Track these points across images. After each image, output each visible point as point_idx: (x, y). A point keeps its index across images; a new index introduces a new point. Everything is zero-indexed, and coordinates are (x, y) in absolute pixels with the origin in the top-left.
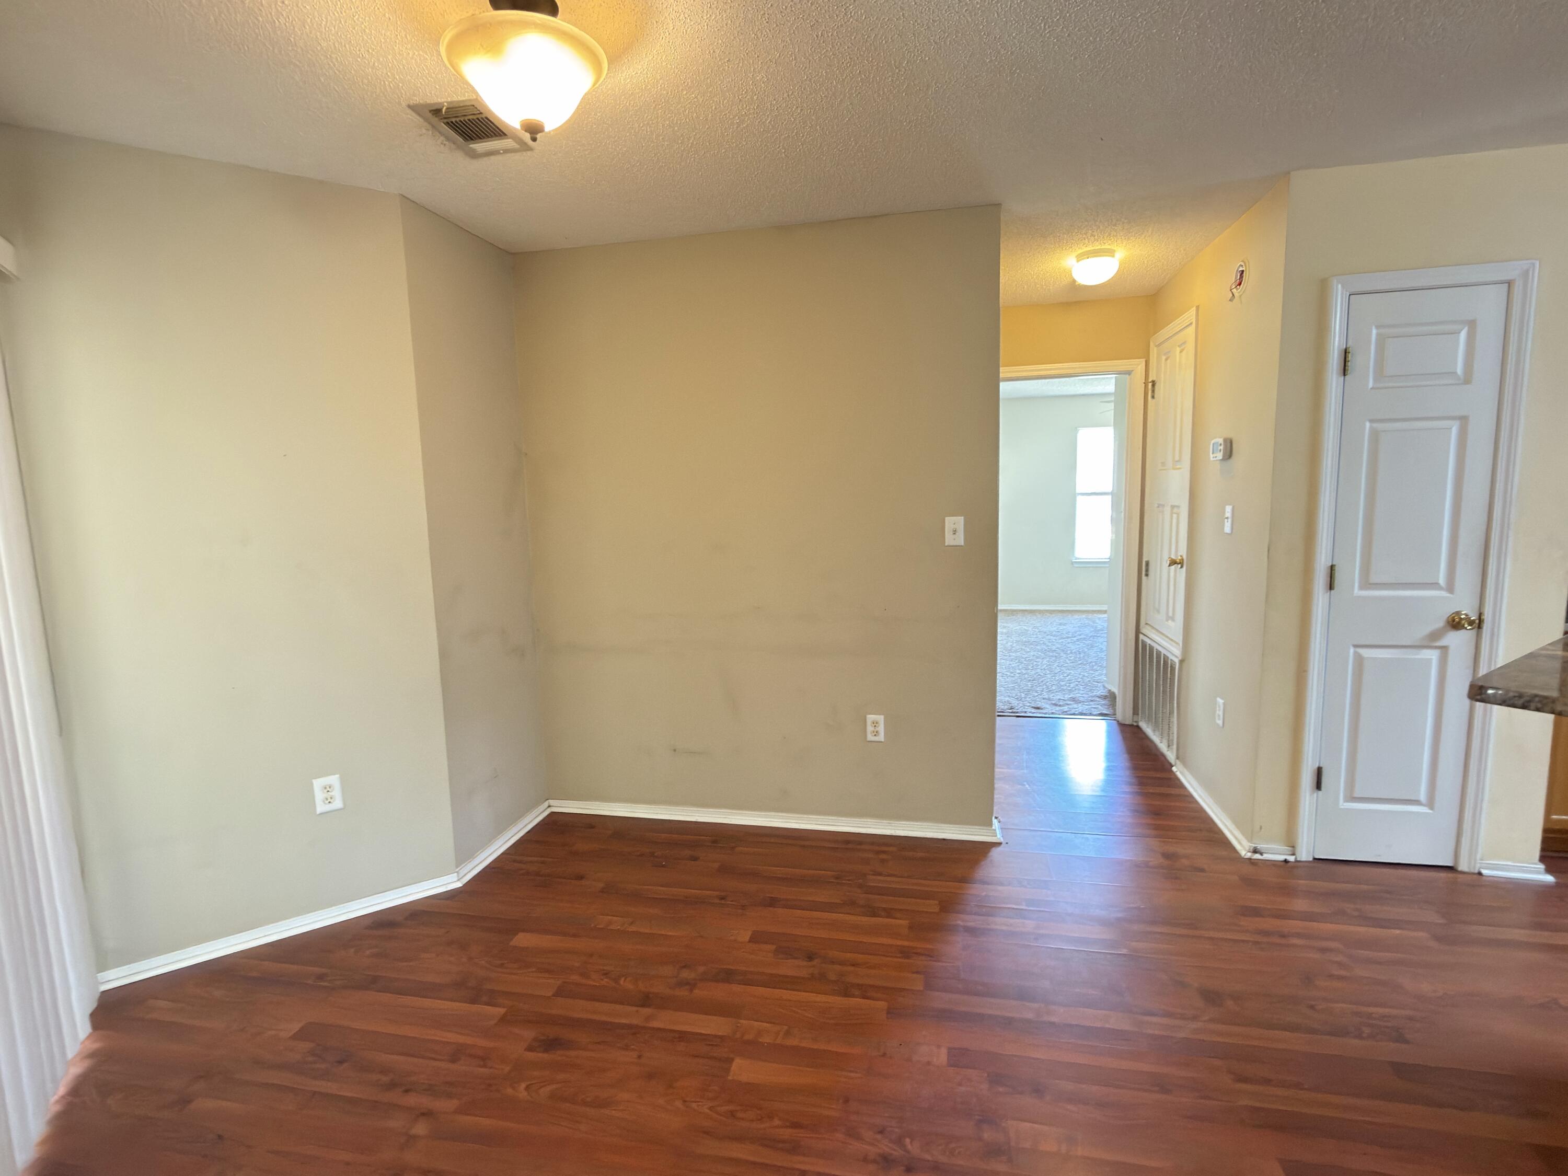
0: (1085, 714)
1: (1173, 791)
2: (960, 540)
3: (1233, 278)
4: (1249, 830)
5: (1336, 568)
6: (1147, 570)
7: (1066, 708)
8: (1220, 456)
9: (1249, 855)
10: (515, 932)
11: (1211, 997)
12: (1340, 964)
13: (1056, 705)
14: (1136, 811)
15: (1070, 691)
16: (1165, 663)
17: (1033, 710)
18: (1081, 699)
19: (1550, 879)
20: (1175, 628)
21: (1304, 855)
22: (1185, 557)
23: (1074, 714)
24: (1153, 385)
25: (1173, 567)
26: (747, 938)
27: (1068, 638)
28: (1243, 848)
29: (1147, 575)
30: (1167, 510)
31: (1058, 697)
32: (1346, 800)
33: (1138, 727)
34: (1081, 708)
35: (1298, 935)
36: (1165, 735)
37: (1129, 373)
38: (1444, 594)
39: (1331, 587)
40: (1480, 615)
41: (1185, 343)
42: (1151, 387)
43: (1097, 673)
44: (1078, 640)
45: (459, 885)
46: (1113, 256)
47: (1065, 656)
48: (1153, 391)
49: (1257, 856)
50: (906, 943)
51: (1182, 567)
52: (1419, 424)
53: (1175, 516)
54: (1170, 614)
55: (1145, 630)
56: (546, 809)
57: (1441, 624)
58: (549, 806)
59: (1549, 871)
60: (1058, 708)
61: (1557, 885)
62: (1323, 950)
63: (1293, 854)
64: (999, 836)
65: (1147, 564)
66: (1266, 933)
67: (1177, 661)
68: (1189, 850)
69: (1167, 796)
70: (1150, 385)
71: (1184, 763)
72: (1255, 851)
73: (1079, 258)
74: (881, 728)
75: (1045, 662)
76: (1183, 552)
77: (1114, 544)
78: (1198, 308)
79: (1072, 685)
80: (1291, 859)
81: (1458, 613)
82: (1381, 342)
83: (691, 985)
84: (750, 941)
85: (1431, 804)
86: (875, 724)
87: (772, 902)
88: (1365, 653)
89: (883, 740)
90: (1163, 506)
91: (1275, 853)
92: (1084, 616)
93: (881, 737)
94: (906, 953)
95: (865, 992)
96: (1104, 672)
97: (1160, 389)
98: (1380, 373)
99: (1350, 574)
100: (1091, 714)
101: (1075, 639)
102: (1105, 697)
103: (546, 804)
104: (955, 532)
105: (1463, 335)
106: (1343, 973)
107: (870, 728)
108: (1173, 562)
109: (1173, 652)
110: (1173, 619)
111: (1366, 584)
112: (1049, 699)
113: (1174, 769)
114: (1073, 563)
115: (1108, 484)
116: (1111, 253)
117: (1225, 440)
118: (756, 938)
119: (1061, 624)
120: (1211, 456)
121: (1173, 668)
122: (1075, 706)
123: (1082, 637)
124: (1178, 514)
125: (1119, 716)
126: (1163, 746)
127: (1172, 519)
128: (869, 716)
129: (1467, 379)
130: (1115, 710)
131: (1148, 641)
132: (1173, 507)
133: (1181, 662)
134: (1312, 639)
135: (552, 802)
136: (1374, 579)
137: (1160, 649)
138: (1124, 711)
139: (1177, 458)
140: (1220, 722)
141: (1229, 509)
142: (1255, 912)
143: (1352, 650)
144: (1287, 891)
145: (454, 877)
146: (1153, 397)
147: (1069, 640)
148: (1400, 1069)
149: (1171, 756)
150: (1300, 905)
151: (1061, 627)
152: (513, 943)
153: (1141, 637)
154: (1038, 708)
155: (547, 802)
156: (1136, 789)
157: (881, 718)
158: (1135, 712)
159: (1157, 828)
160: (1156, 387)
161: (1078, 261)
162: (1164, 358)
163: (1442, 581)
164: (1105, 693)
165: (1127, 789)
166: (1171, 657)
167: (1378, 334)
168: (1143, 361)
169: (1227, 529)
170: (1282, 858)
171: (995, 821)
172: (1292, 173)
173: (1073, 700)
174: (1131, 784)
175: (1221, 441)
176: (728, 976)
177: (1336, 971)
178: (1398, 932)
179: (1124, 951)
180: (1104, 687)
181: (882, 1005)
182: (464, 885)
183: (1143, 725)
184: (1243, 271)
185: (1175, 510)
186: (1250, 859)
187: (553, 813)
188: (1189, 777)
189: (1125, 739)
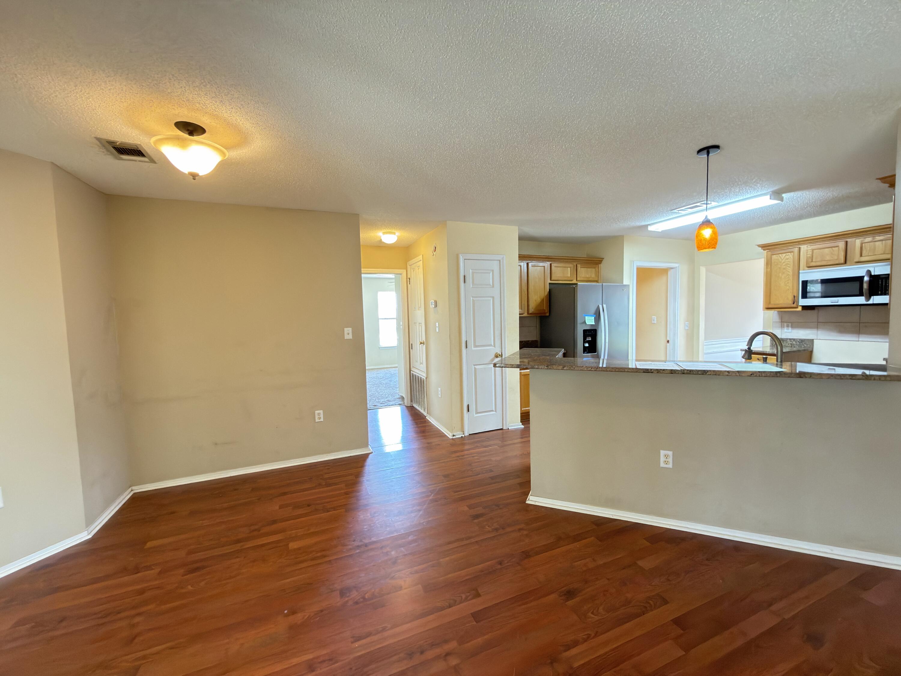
0: (393, 405)
1: (427, 424)
2: (350, 337)
3: (433, 249)
4: (451, 430)
5: (467, 341)
6: (412, 347)
7: (386, 404)
8: (433, 306)
9: (452, 437)
10: (145, 543)
11: (446, 476)
12: (477, 459)
13: (382, 404)
14: (417, 433)
15: (386, 398)
16: (421, 380)
17: (374, 407)
18: (391, 400)
19: (523, 426)
20: (423, 367)
21: (467, 434)
22: (425, 341)
23: (389, 406)
24: (409, 279)
25: (421, 345)
26: (278, 508)
27: (381, 379)
28: (450, 435)
29: (412, 349)
30: (418, 324)
31: (382, 401)
32: (476, 414)
33: (413, 406)
34: (391, 403)
35: (467, 455)
36: (423, 406)
37: (401, 274)
38: (494, 348)
39: (467, 347)
40: (502, 353)
41: (419, 266)
42: (409, 280)
43: (395, 390)
44: (385, 379)
45: (90, 536)
46: (395, 235)
47: (381, 385)
48: (409, 281)
49: (454, 437)
50: (346, 491)
51: (424, 344)
52: (484, 298)
53: (420, 327)
54: (421, 362)
55: (412, 369)
56: (131, 492)
57: (493, 356)
58: (132, 490)
59: (522, 424)
60: (383, 405)
61: (524, 428)
62: (473, 457)
63: (464, 434)
64: (371, 450)
65: (412, 345)
66: (458, 457)
67: (425, 378)
68: (435, 441)
69: (425, 426)
70: (408, 279)
71: (430, 415)
72: (453, 436)
73: (384, 233)
74: (322, 416)
75: (374, 388)
76: (424, 339)
77: (399, 340)
78: (423, 255)
79: (386, 396)
80: (463, 436)
81: (497, 353)
82: (473, 273)
83: (259, 530)
84: (279, 509)
85: (496, 411)
86: (319, 414)
87: (285, 494)
88: (477, 367)
89: (323, 420)
90: (416, 323)
91: (459, 435)
92: (386, 370)
93: (322, 420)
94: (346, 493)
95: (334, 509)
96: (398, 389)
97: (412, 280)
98: (473, 284)
99: (471, 344)
100: (396, 405)
101: (384, 379)
102: (400, 398)
103: (130, 489)
104: (348, 334)
105: (491, 273)
106: (479, 460)
107: (317, 417)
108: (421, 343)
109: (423, 375)
110: (422, 363)
111: (475, 346)
112: (379, 402)
113: (427, 418)
114: (379, 348)
115: (394, 315)
116: (394, 233)
117: (435, 301)
118: (281, 507)
119: (377, 374)
120: (431, 306)
121: (424, 381)
122: (389, 403)
123: (387, 377)
124: (421, 326)
125: (406, 404)
126: (422, 411)
127: (419, 327)
128: (316, 411)
129: (493, 287)
130: (404, 402)
131: (414, 373)
132: (419, 323)
133: (426, 378)
134: (463, 364)
135: (133, 488)
136: (477, 344)
137: (418, 375)
138: (407, 402)
139: (419, 306)
140: (440, 396)
141: (437, 324)
142: (455, 452)
143: (473, 366)
144: (463, 444)
145: (85, 533)
146: (410, 284)
147: (382, 379)
148: (492, 478)
149: (425, 414)
150: (467, 447)
151: (378, 375)
152: (145, 547)
153: (411, 371)
154: (375, 406)
155: (131, 488)
156: (415, 426)
157: (321, 412)
158: (411, 401)
159: (423, 436)
160: (410, 280)
161: (383, 235)
162: (412, 270)
163: (492, 344)
164: (399, 397)
165: (412, 426)
166: (423, 377)
167: (472, 272)
168: (405, 270)
169: (437, 331)
170: (461, 436)
171: (369, 446)
172: (447, 221)
173: (388, 401)
174: (413, 425)
175: (433, 301)
176: (274, 522)
177: (476, 461)
178: (490, 447)
179: (420, 472)
180: (399, 395)
181: (343, 510)
182: (92, 537)
183: (415, 405)
184: (435, 247)
185: (420, 325)
186: (452, 439)
187: (134, 494)
188: (432, 419)
189: (409, 411)
